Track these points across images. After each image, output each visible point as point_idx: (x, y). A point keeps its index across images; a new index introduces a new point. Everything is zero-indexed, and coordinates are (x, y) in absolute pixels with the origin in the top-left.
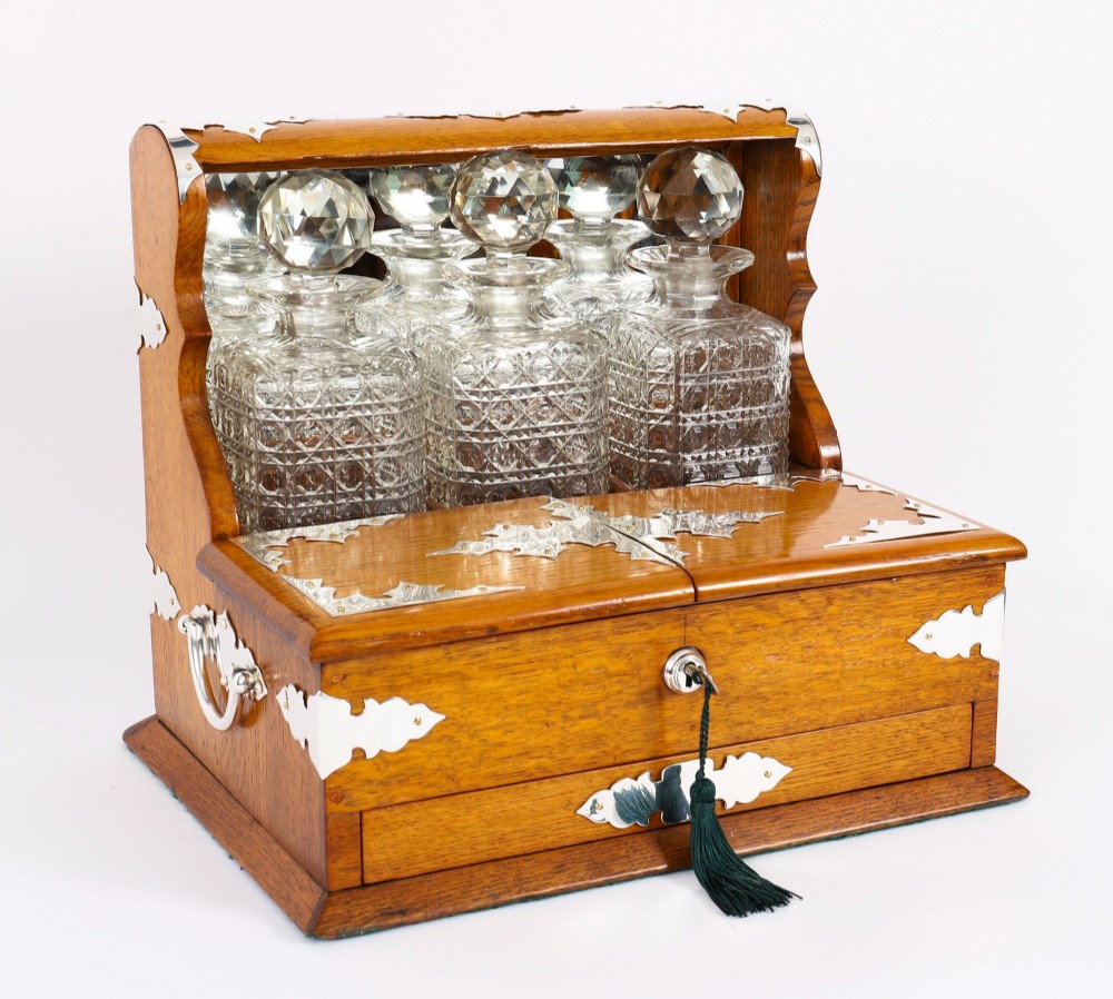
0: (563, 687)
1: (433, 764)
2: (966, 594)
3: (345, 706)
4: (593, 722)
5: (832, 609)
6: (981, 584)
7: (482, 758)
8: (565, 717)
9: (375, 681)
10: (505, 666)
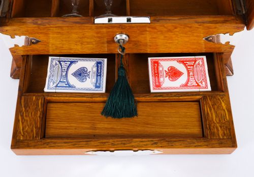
0: (80, 38)
1: (41, 49)
2: (227, 31)
3: (9, 37)
4: (92, 46)
5: (176, 30)
6: (235, 29)
7: (56, 49)
8: (82, 44)
9: (18, 32)
10: (59, 32)
